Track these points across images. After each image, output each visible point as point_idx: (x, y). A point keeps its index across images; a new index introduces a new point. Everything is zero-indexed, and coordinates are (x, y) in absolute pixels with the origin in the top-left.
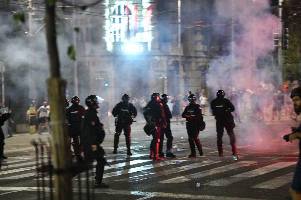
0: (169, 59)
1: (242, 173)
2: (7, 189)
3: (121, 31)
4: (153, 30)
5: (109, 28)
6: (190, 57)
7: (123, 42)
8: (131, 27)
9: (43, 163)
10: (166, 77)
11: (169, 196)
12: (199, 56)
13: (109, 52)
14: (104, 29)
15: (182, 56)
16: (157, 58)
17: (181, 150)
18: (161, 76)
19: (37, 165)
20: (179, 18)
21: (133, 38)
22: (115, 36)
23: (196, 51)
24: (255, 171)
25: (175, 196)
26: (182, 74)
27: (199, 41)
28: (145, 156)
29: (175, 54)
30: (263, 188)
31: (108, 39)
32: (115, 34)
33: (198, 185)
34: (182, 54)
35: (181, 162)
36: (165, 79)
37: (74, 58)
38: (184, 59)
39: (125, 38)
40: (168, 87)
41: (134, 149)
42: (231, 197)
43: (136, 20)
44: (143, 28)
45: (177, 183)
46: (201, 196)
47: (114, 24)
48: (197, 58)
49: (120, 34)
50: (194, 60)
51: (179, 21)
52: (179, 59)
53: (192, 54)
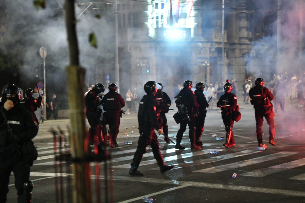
0: (212, 45)
1: (282, 163)
2: (43, 174)
3: (164, 17)
4: (196, 16)
5: (152, 13)
6: (234, 44)
7: (165, 28)
8: (174, 12)
9: (61, 152)
10: (208, 64)
11: (204, 186)
12: (242, 43)
13: (151, 38)
14: (147, 14)
15: (225, 43)
16: (200, 44)
17: (220, 139)
18: (204, 62)
19: (55, 153)
20: (223, 4)
21: (175, 25)
22: (157, 22)
23: (240, 38)
24: (295, 162)
25: (211, 186)
26: (225, 61)
27: (244, 27)
28: (183, 144)
29: (218, 40)
30: (301, 179)
31: (151, 24)
32: (157, 20)
33: (235, 175)
34: (226, 41)
35: (219, 152)
36: (208, 66)
37: (95, 46)
38: (228, 46)
39: (167, 24)
40: (210, 74)
41: (173, 137)
42: (268, 188)
43: (179, 6)
44: (186, 14)
45: (213, 173)
46: (236, 187)
47: (157, 9)
48: (241, 44)
49: (162, 20)
50: (238, 47)
51: (223, 7)
52: (222, 46)
53: (236, 41)
